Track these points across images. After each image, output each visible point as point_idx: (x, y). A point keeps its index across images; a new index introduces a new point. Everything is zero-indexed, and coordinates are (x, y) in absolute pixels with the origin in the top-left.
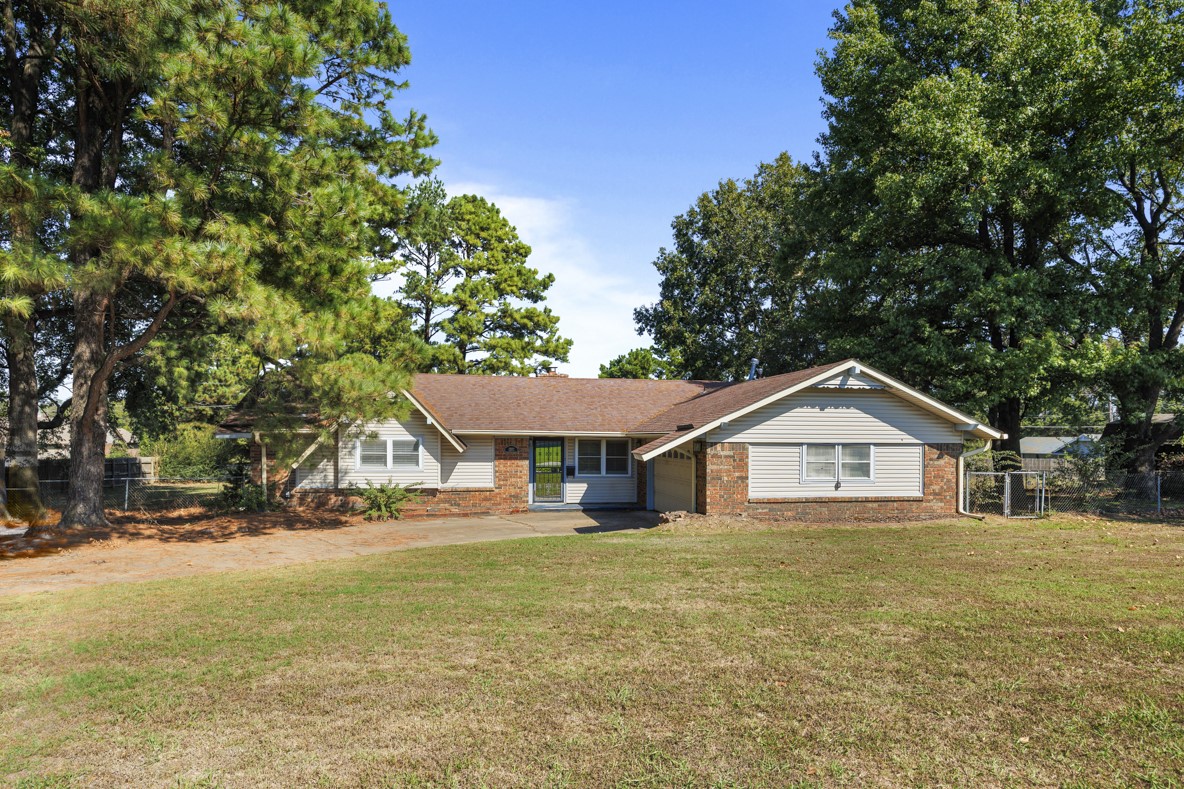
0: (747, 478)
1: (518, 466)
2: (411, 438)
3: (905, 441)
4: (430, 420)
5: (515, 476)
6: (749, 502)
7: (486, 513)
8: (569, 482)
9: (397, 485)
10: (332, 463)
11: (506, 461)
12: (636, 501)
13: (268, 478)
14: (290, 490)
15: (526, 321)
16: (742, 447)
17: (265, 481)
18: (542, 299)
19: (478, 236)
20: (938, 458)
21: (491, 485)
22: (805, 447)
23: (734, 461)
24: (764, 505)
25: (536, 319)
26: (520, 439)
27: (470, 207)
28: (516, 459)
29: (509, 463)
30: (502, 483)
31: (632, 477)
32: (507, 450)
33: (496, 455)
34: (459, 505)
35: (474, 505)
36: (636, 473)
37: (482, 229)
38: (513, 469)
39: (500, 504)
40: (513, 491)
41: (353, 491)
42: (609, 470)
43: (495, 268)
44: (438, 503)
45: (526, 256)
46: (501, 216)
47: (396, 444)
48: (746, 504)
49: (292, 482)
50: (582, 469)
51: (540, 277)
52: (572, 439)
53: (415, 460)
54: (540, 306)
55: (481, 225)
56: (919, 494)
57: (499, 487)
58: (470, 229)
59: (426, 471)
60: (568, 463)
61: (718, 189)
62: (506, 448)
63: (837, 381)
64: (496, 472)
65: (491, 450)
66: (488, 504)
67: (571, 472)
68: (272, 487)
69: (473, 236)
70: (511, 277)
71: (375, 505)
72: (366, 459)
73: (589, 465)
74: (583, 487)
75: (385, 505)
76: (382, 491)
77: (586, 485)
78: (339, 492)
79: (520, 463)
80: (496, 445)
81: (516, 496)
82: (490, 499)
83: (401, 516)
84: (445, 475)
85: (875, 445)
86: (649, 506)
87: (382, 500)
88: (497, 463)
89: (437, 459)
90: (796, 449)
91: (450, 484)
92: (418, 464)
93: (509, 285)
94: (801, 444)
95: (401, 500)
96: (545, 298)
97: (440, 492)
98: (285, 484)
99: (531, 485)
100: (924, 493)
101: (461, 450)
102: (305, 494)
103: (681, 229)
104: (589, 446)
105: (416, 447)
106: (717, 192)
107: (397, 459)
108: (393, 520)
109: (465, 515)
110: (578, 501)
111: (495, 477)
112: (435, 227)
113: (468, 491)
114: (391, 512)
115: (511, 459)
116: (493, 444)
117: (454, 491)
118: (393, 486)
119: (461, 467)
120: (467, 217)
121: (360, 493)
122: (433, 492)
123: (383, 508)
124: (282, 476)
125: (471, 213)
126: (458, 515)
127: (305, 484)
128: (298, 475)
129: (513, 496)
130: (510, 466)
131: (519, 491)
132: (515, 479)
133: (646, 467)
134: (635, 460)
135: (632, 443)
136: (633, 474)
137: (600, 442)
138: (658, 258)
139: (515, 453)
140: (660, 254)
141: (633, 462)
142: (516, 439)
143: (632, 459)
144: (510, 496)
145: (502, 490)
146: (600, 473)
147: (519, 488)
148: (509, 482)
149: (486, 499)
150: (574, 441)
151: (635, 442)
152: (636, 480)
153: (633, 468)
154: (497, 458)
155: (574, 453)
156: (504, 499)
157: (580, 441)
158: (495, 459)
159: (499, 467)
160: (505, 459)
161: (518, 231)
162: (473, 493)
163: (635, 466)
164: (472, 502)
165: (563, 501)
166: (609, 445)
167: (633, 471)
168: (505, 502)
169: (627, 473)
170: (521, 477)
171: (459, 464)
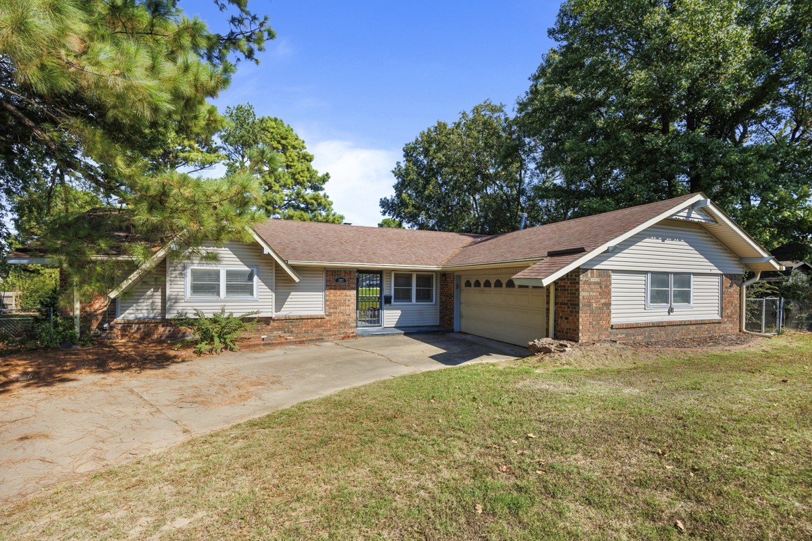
0: (610, 304)
1: (346, 296)
2: (246, 268)
3: (713, 272)
4: (267, 250)
5: (344, 304)
6: (612, 328)
7: (320, 339)
8: (387, 309)
9: (231, 314)
10: (160, 293)
11: (336, 291)
12: (438, 324)
13: (82, 309)
14: (109, 322)
15: (313, 201)
16: (606, 273)
17: (77, 312)
18: (322, 189)
19: (279, 142)
20: (731, 286)
21: (322, 313)
22: (649, 275)
23: (601, 287)
24: (622, 331)
25: (319, 201)
26: (348, 271)
27: (273, 124)
28: (345, 289)
29: (338, 292)
30: (332, 311)
31: (436, 305)
32: (337, 281)
33: (327, 286)
34: (292, 332)
35: (306, 332)
36: (438, 301)
37: (282, 138)
38: (342, 298)
39: (330, 330)
40: (342, 318)
41: (183, 321)
42: (418, 299)
43: (292, 164)
44: (271, 331)
45: (310, 161)
46: (294, 133)
47: (230, 274)
48: (609, 330)
49: (111, 313)
50: (397, 298)
51: (320, 175)
52: (390, 271)
53: (249, 290)
54: (321, 193)
55: (282, 135)
56: (718, 317)
57: (330, 315)
58: (274, 137)
59: (261, 301)
60: (386, 293)
61: (436, 125)
62: (337, 279)
63: (684, 214)
64: (326, 301)
65: (321, 281)
66: (319, 331)
67: (388, 300)
68: (87, 318)
69: (276, 142)
70: (303, 171)
71: (207, 337)
72: (196, 289)
73: (402, 295)
74: (398, 313)
75: (219, 337)
76: (214, 321)
77: (400, 312)
78: (166, 322)
79: (348, 292)
80: (326, 276)
81: (345, 323)
82: (322, 326)
83: (236, 347)
84: (279, 304)
85: (695, 274)
86: (456, 328)
87: (214, 330)
88: (327, 293)
89: (271, 290)
90: (642, 277)
91: (283, 313)
92: (252, 294)
93: (301, 176)
94: (646, 273)
95: (236, 330)
96: (324, 189)
97: (274, 320)
98: (104, 313)
100: (722, 317)
101: (297, 280)
102: (127, 325)
103: (409, 153)
104: (403, 278)
105: (251, 277)
106: (436, 127)
107: (231, 289)
108: (228, 352)
109: (302, 342)
110: (394, 326)
111: (326, 305)
112: (249, 132)
113: (301, 319)
114: (225, 343)
115: (340, 289)
116: (324, 275)
117: (288, 320)
118: (226, 315)
119: (295, 297)
120: (271, 130)
121: (191, 323)
122: (267, 320)
123: (216, 340)
124: (100, 305)
125: (274, 128)
126: (295, 343)
127: (129, 314)
128: (119, 306)
129: (342, 323)
130: (339, 296)
131: (346, 317)
132: (344, 308)
133: (453, 296)
134: (439, 291)
135: (436, 277)
136: (436, 302)
137: (411, 275)
138: (395, 168)
139: (343, 284)
140: (396, 166)
141: (436, 292)
142: (345, 272)
143: (436, 290)
144: (339, 323)
145: (332, 318)
146: (411, 301)
147: (347, 315)
148: (338, 310)
149: (317, 326)
150: (391, 273)
151: (439, 276)
152: (438, 306)
153: (436, 297)
154: (328, 288)
155: (391, 284)
156: (334, 325)
157: (395, 274)
158: (326, 289)
159: (329, 296)
160: (335, 289)
161: (305, 144)
162: (305, 321)
163: (438, 296)
164: (304, 329)
165: (381, 326)
166: (418, 277)
167: (436, 300)
168: (336, 328)
169: (432, 301)
170: (349, 306)
171: (292, 293)
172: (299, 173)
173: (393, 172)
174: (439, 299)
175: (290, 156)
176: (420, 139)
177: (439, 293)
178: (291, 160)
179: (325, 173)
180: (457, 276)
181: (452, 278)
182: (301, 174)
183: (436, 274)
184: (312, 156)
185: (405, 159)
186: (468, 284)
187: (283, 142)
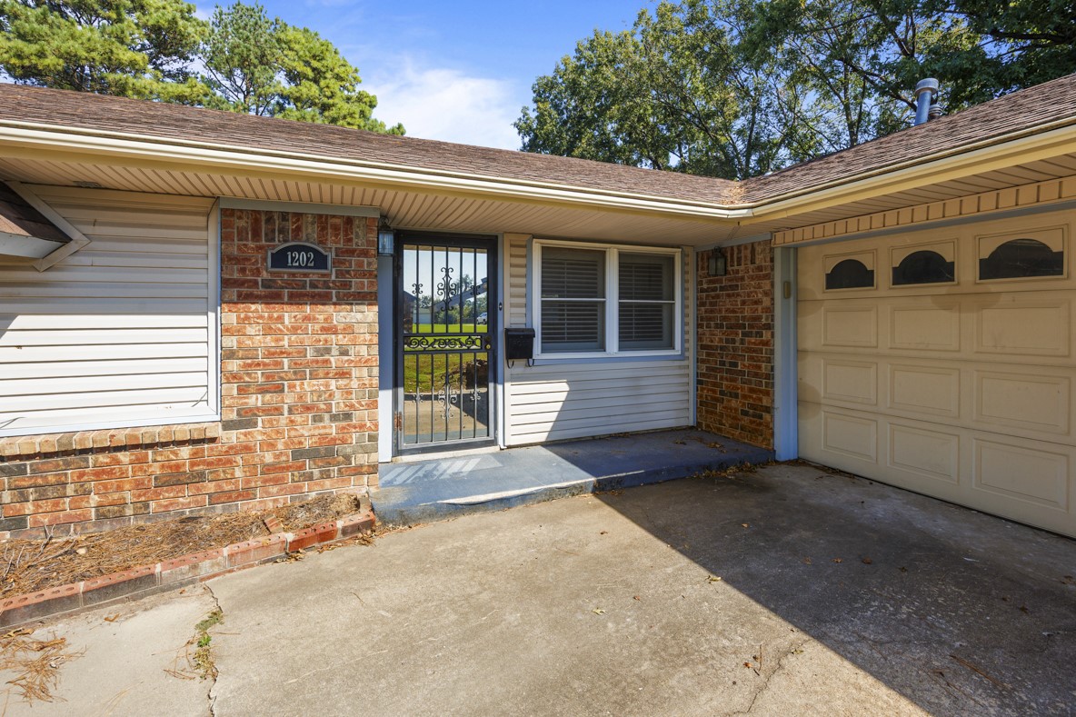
1: (330, 329)
5: (319, 368)
8: (517, 379)
11: (276, 311)
12: (691, 422)
19: (307, 63)
21: (202, 417)
26: (336, 217)
28: (322, 299)
29: (289, 315)
30: (255, 400)
31: (683, 357)
32: (280, 261)
33: (226, 283)
36: (692, 345)
37: (314, 57)
38: (309, 340)
40: (308, 433)
42: (626, 340)
43: (331, 101)
45: (371, 107)
46: (340, 54)
50: (554, 338)
51: (386, 128)
52: (523, 241)
55: (314, 52)
57: (244, 422)
60: (510, 317)
62: (275, 253)
64: (229, 354)
65: (201, 262)
67: (519, 346)
69: (302, 63)
73: (570, 325)
77: (564, 385)
79: (341, 315)
80: (225, 237)
81: (325, 454)
82: (200, 477)
86: (783, 444)
88: (231, 318)
99: (385, 397)
106: (592, 42)
110: (543, 438)
111: (227, 377)
113: (69, 453)
115: (297, 298)
116: (213, 235)
119: (43, 340)
129: (313, 454)
130: (294, 330)
131: (333, 429)
132: (318, 384)
133: (769, 327)
134: (692, 311)
135: (684, 264)
136: (684, 349)
137: (603, 254)
138: (520, 119)
139: (315, 275)
140: (521, 115)
141: (684, 315)
142: (322, 220)
143: (684, 307)
144: (299, 454)
145: (258, 433)
146: (602, 348)
147: (334, 418)
148: (289, 398)
149: (175, 478)
150: (528, 247)
151: (692, 260)
152: (691, 362)
153: (684, 332)
154: (233, 293)
155: (528, 286)
156: (268, 468)
157: (545, 250)
158: (223, 300)
159: (240, 332)
160: (272, 298)
161: (359, 76)
162: (103, 458)
163: (691, 328)
164: (94, 499)
165: (493, 443)
166: (626, 264)
167: (684, 341)
168: (277, 482)
169: (671, 346)
170: (343, 374)
171: (20, 322)
172: (345, 117)
173: (516, 125)
174: (692, 337)
175: (328, 87)
176: (562, 67)
177: (692, 320)
178: (328, 94)
179: (396, 125)
180: (786, 249)
181: (759, 259)
182: (349, 119)
183: (684, 255)
184: (374, 97)
185: (535, 106)
186: (850, 275)
187: (315, 64)
